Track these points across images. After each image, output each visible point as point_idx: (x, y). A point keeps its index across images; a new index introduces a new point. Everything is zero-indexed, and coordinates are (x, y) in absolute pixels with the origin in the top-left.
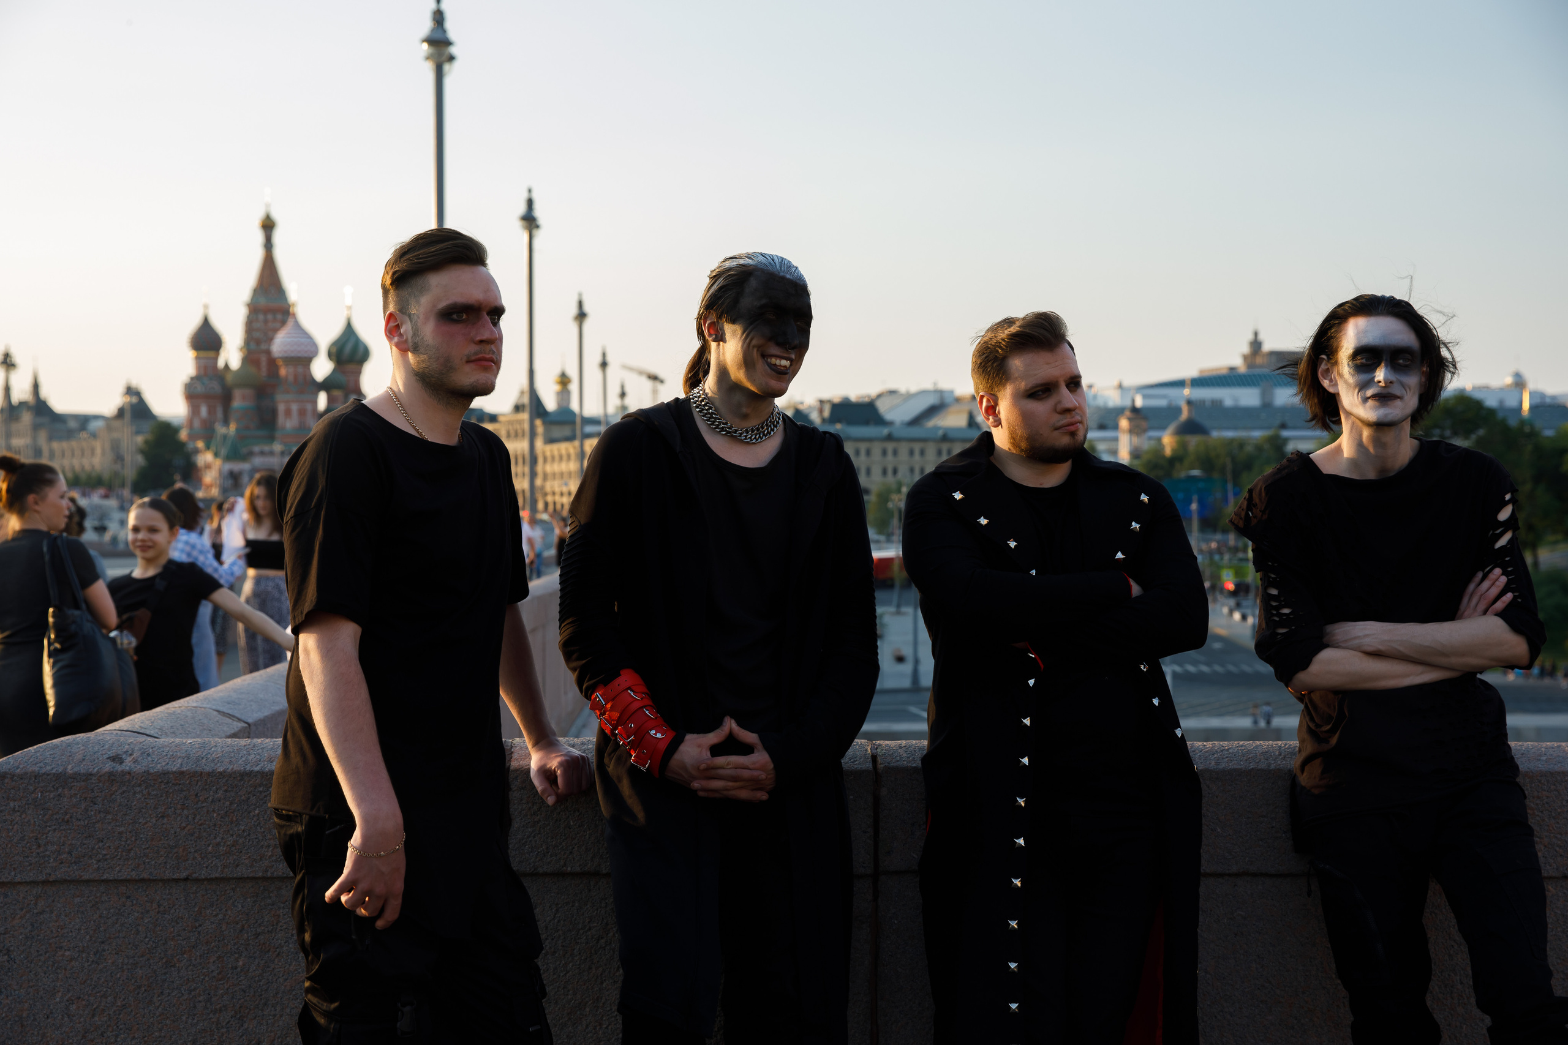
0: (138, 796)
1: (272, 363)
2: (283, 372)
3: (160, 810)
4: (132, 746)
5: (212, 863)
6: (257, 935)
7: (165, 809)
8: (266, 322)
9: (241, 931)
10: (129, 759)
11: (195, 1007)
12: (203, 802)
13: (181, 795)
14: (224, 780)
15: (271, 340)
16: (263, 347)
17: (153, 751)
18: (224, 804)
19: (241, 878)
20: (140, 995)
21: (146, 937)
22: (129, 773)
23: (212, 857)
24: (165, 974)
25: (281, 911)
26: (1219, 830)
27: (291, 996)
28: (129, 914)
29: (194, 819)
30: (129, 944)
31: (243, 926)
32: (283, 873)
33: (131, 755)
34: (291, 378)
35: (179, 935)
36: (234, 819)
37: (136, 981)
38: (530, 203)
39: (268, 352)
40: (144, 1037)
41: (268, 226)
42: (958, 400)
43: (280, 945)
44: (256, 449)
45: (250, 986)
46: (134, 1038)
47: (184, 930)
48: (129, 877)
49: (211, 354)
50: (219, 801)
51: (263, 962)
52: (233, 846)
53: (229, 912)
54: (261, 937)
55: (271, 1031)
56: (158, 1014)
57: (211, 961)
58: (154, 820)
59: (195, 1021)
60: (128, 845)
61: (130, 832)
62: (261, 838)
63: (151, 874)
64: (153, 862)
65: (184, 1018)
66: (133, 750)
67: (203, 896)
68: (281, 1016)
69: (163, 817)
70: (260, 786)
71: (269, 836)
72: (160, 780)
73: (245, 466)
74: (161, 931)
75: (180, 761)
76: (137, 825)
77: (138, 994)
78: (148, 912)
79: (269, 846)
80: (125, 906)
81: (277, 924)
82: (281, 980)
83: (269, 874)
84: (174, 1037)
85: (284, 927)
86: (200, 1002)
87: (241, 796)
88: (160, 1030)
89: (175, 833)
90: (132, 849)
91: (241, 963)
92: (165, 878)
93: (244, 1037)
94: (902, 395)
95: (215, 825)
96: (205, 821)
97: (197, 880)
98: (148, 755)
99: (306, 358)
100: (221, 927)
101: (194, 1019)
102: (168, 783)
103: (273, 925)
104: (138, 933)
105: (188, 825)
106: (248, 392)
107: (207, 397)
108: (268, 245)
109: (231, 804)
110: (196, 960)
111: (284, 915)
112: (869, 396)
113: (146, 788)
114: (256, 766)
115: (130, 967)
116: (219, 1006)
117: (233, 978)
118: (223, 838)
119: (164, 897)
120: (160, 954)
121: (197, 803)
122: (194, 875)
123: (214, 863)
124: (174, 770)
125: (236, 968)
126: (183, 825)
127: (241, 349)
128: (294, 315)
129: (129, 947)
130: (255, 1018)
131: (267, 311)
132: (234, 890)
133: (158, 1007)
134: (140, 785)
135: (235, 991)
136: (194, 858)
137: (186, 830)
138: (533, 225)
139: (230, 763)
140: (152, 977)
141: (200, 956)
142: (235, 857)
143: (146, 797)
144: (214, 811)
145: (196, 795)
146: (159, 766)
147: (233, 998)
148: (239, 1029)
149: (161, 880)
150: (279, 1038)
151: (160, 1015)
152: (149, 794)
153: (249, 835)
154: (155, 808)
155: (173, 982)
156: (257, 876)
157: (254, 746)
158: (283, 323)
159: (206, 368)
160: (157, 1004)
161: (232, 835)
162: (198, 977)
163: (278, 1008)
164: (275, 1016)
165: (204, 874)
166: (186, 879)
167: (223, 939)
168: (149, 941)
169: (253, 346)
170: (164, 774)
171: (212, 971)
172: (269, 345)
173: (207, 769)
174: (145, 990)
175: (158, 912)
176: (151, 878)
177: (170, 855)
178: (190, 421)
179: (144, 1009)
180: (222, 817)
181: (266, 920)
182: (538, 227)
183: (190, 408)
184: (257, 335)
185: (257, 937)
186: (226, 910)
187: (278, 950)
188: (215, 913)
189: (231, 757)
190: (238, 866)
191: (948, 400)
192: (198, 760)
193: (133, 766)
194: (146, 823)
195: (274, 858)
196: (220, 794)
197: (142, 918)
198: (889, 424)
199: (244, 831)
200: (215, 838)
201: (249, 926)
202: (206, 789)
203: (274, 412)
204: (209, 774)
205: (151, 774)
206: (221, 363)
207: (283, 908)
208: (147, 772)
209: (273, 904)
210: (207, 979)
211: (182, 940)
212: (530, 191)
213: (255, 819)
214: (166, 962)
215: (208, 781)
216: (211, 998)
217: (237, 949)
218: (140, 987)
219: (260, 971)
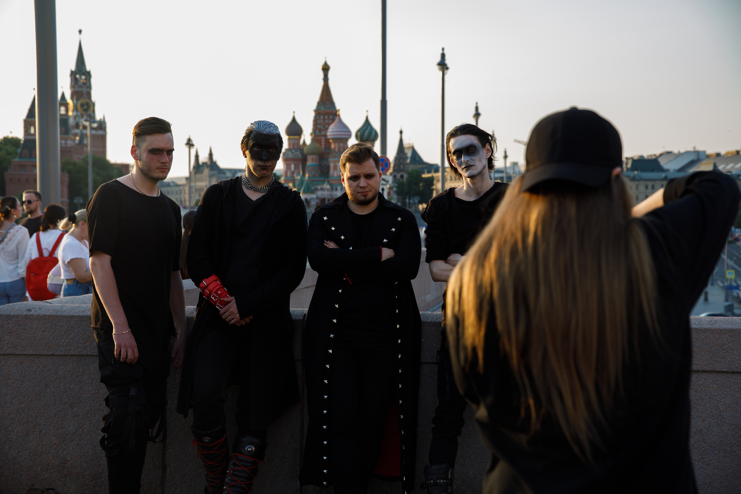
0: (35, 324)
1: (327, 141)
2: (333, 146)
3: (43, 329)
4: (36, 306)
5: (61, 349)
6: (78, 376)
7: (45, 329)
8: (324, 119)
9: (72, 375)
10: (34, 310)
11: (56, 402)
12: (58, 326)
13: (50, 324)
14: (65, 319)
15: (327, 129)
16: (323, 133)
17: (43, 308)
18: (65, 327)
19: (72, 355)
20: (37, 397)
21: (39, 376)
22: (32, 315)
23: (61, 347)
24: (45, 389)
25: (86, 368)
26: (435, 346)
27: (90, 399)
28: (33, 367)
29: (55, 333)
30: (33, 378)
31: (73, 373)
32: (86, 354)
33: (35, 309)
34: (337, 149)
35: (50, 376)
36: (69, 333)
37: (35, 392)
38: (443, 56)
39: (325, 136)
40: (38, 412)
41: (326, 69)
42: (708, 157)
43: (86, 380)
44: (319, 187)
45: (75, 395)
46: (34, 412)
47: (52, 373)
48: (32, 353)
49: (297, 137)
50: (64, 326)
51: (80, 386)
52: (68, 343)
53: (68, 368)
54: (79, 377)
55: (82, 412)
56: (43, 404)
57: (62, 385)
58: (41, 333)
59: (56, 407)
60: (32, 342)
61: (32, 337)
62: (78, 340)
63: (40, 352)
64: (40, 348)
65: (52, 406)
66: (36, 307)
67: (59, 361)
68: (86, 407)
69: (44, 332)
70: (78, 321)
71: (81, 340)
72: (43, 318)
73: (314, 196)
74: (44, 374)
75: (51, 311)
76: (35, 335)
77: (36, 396)
78: (39, 366)
79: (81, 343)
80: (31, 364)
81: (85, 372)
82: (86, 393)
83: (81, 354)
84: (49, 413)
85: (87, 374)
86: (58, 400)
87: (71, 325)
88: (44, 410)
89: (48, 338)
90: (33, 343)
91: (72, 386)
92: (45, 354)
93: (73, 414)
94: (675, 154)
95: (62, 335)
96: (59, 333)
97: (56, 355)
98: (41, 309)
99: (344, 138)
100: (65, 373)
101: (55, 406)
102: (46, 319)
103: (83, 373)
104: (36, 374)
105: (53, 335)
106: (315, 157)
107: (294, 160)
108: (326, 79)
109: (68, 327)
110: (56, 385)
111: (87, 369)
112: (655, 155)
113: (38, 321)
114: (77, 314)
115: (33, 386)
116: (64, 402)
117: (69, 392)
118: (65, 340)
119: (45, 361)
120: (44, 382)
121: (56, 327)
122: (55, 353)
123: (62, 349)
124: (48, 314)
125: (70, 388)
126: (51, 335)
127: (311, 134)
128: (339, 116)
129: (33, 379)
130: (77, 407)
131: (325, 114)
132: (69, 359)
133: (43, 401)
134: (36, 320)
135: (70, 397)
136: (55, 347)
137: (52, 337)
138: (445, 68)
139: (68, 313)
140: (41, 390)
141: (58, 383)
142: (69, 347)
143: (38, 324)
144: (62, 330)
145: (56, 324)
146: (43, 313)
147: (69, 399)
148: (71, 411)
149: (44, 355)
150: (85, 414)
151: (44, 405)
152: (39, 323)
153: (74, 339)
154: (41, 328)
155: (48, 392)
156: (77, 354)
157: (79, 307)
158: (333, 120)
159: (294, 144)
160: (43, 400)
161: (68, 339)
162: (57, 391)
163: (85, 404)
164: (84, 406)
165: (58, 353)
166: (52, 355)
167: (66, 378)
168: (40, 377)
169: (317, 132)
170: (44, 316)
171: (62, 389)
172: (326, 133)
173: (60, 314)
174: (38, 395)
175: (43, 367)
176: (40, 354)
177: (47, 346)
178: (286, 173)
179: (38, 402)
180: (64, 332)
181: (81, 371)
182: (447, 68)
183: (285, 166)
184: (319, 126)
185: (77, 377)
186: (67, 367)
187: (85, 382)
188: (63, 368)
189: (69, 310)
190: (70, 350)
191: (702, 157)
192: (57, 311)
193: (34, 313)
194: (38, 334)
195: (83, 348)
196: (64, 324)
197: (37, 369)
198: (668, 170)
199: (72, 338)
200: (62, 340)
201: (75, 373)
202: (59, 322)
203: (328, 167)
204: (60, 316)
205: (40, 316)
206: (301, 142)
207: (87, 367)
208: (38, 315)
209: (83, 365)
210: (60, 392)
211: (52, 377)
212: (443, 49)
213: (76, 333)
214: (46, 385)
215: (60, 319)
216: (61, 399)
217: (71, 381)
218: (37, 394)
219: (79, 390)
